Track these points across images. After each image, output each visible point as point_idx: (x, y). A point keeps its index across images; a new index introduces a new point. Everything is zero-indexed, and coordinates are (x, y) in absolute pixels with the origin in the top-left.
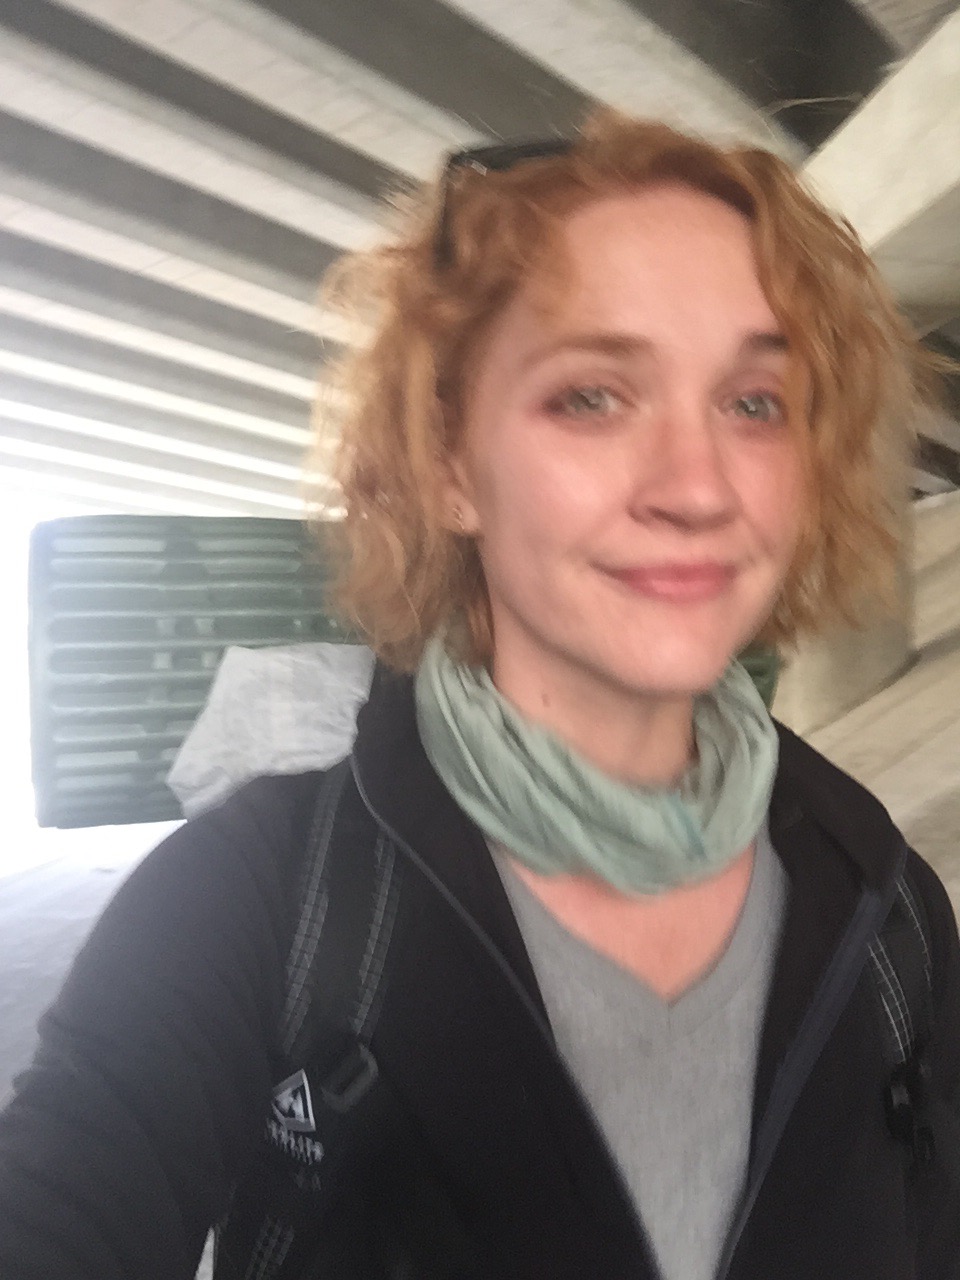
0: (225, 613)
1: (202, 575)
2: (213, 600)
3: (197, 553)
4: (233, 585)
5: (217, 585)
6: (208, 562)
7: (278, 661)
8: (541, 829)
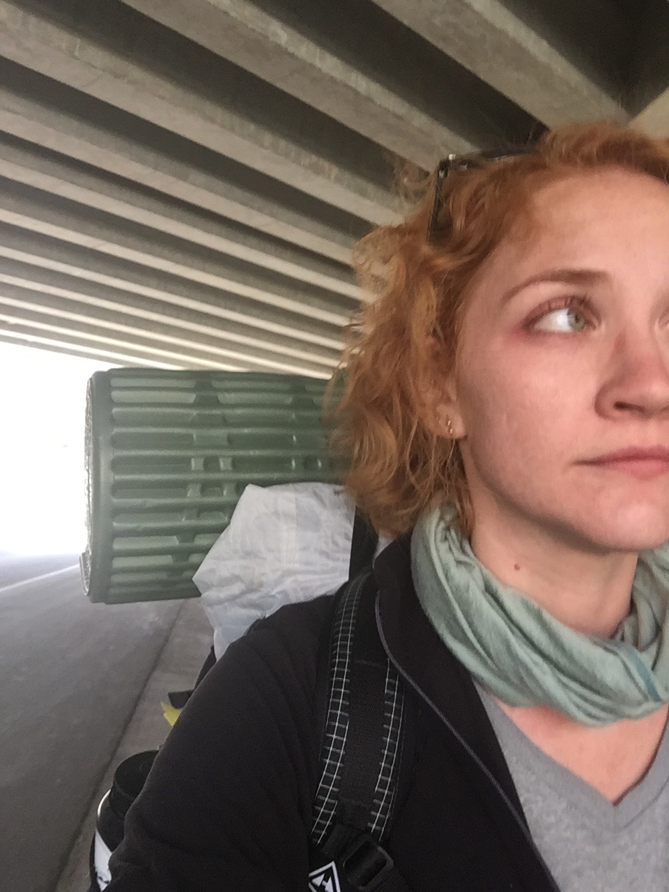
0: (241, 453)
1: (225, 422)
2: (232, 442)
3: (218, 404)
4: (246, 431)
5: (235, 431)
6: (228, 412)
7: (286, 499)
8: (517, 673)
